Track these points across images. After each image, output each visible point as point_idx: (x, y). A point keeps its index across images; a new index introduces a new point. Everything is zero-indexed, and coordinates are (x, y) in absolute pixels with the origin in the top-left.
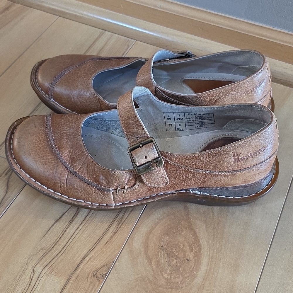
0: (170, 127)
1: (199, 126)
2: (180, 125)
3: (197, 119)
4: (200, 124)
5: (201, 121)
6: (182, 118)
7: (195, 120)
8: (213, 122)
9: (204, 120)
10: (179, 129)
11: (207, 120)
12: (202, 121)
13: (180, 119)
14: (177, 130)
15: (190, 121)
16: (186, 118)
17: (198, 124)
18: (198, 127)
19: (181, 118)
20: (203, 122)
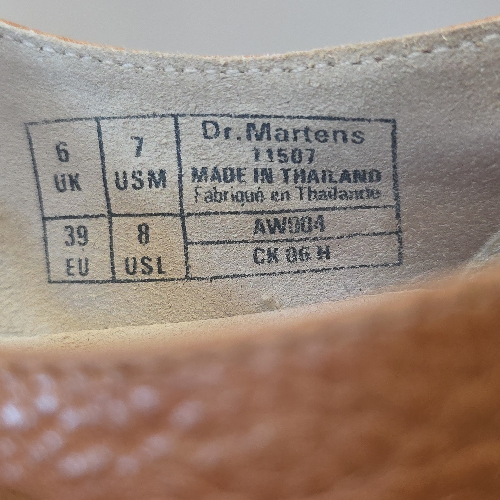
0: (76, 253)
1: (282, 255)
2: (144, 234)
3: (268, 190)
4: (287, 235)
5: (295, 203)
6: (162, 172)
7: (256, 197)
8: (387, 216)
9: (324, 195)
10: (141, 267)
11: (345, 196)
12: (306, 204)
13: (145, 177)
14: (121, 274)
15: (213, 196)
16: (188, 172)
17: (277, 236)
18: (273, 256)
19: (152, 174)
20: (315, 216)
